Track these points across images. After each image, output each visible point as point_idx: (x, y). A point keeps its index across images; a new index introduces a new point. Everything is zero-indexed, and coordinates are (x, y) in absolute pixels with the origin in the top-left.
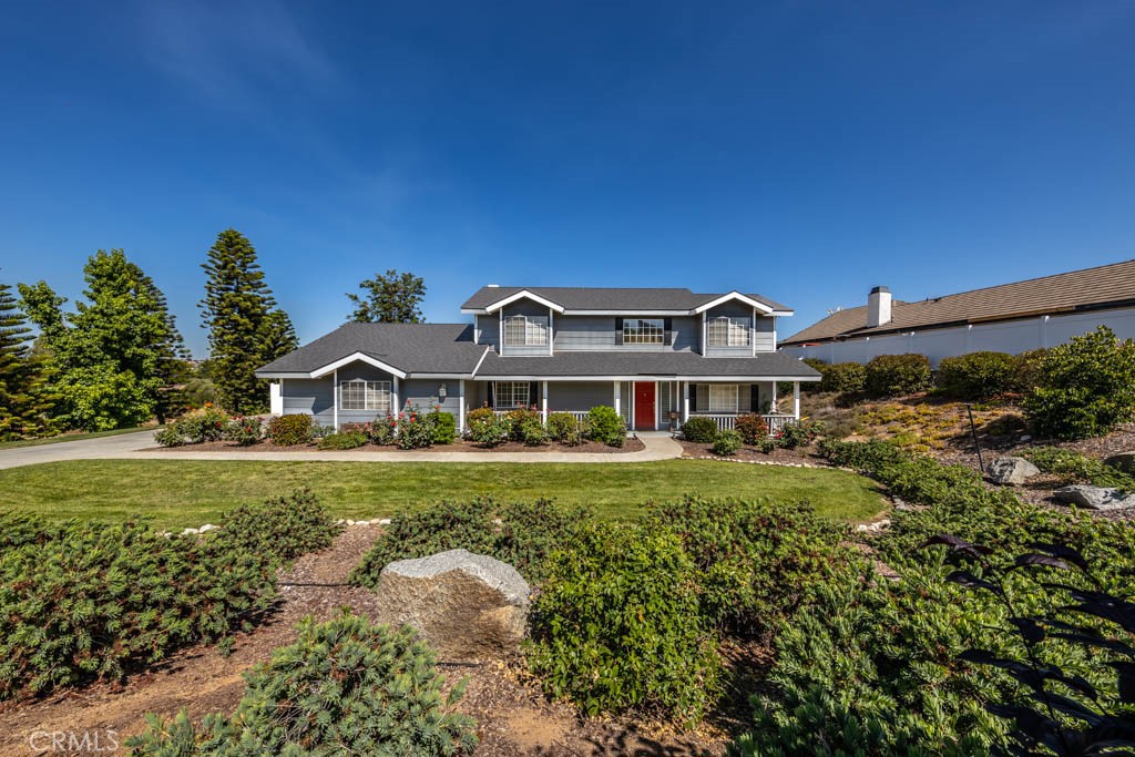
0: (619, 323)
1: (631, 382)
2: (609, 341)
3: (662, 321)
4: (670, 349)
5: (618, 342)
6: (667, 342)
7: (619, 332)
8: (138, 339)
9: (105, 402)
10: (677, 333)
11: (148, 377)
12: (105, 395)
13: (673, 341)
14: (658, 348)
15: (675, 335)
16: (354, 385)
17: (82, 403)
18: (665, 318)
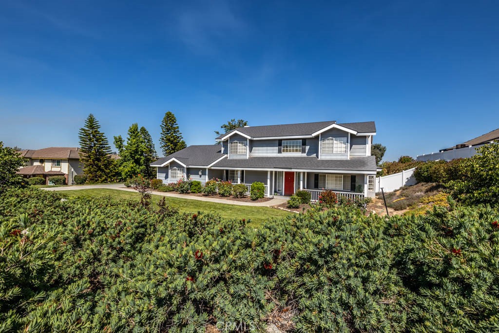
0: (280, 143)
1: (283, 172)
2: (275, 151)
3: (301, 140)
4: (305, 155)
5: (280, 152)
6: (303, 151)
7: (280, 147)
8: (140, 153)
9: (129, 173)
10: (309, 147)
11: (142, 166)
12: (129, 171)
13: (307, 151)
14: (299, 154)
15: (307, 148)
16: (174, 169)
17: (123, 174)
18: (303, 139)
